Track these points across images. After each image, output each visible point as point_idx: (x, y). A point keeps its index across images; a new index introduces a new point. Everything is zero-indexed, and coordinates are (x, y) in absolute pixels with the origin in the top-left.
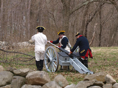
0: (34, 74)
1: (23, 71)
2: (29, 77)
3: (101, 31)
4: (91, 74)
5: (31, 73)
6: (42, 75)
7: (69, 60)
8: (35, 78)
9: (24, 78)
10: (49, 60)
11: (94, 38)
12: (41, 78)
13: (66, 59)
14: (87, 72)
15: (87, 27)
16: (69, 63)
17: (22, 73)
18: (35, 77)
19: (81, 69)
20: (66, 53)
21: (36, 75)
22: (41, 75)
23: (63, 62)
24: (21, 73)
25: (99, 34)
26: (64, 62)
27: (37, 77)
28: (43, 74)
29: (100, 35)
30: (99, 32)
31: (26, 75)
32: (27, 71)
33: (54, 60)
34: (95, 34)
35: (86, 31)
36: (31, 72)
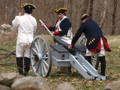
0: (24, 81)
1: (7, 76)
2: (17, 87)
3: (115, 9)
4: (101, 80)
5: (20, 80)
6: (38, 83)
7: (68, 58)
8: (27, 88)
9: (9, 88)
10: (36, 58)
11: (104, 20)
12: (35, 87)
13: (63, 56)
14: (96, 76)
15: (92, 4)
16: (69, 62)
17: (6, 80)
18: (27, 86)
19: (86, 71)
20: (64, 46)
21: (28, 83)
22: (36, 83)
23: (58, 60)
24: (3, 80)
25: (112, 14)
26: (60, 60)
27: (30, 86)
28: (39, 81)
29: (114, 16)
30: (111, 11)
31: (12, 83)
32: (13, 76)
33: (44, 58)
34: (106, 14)
35: (91, 9)
36: (19, 78)
